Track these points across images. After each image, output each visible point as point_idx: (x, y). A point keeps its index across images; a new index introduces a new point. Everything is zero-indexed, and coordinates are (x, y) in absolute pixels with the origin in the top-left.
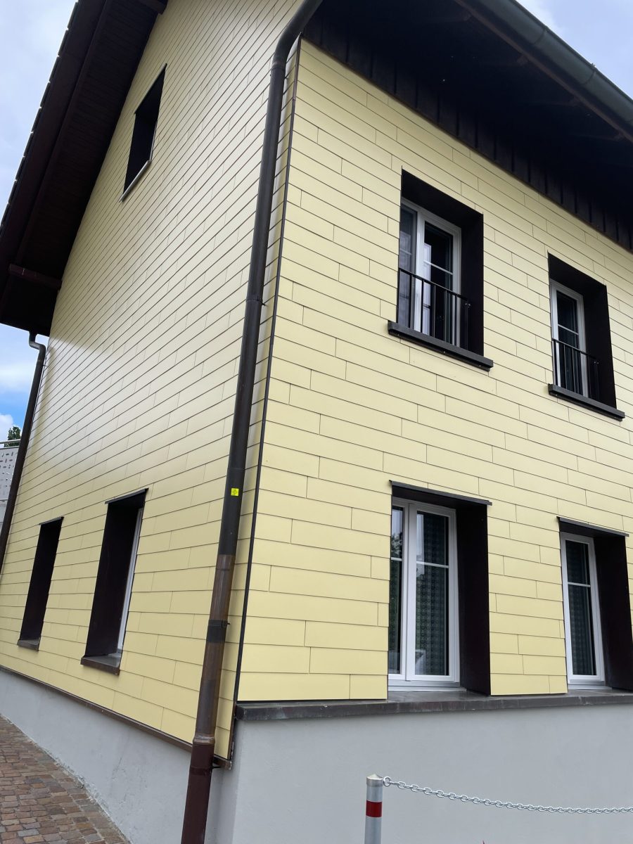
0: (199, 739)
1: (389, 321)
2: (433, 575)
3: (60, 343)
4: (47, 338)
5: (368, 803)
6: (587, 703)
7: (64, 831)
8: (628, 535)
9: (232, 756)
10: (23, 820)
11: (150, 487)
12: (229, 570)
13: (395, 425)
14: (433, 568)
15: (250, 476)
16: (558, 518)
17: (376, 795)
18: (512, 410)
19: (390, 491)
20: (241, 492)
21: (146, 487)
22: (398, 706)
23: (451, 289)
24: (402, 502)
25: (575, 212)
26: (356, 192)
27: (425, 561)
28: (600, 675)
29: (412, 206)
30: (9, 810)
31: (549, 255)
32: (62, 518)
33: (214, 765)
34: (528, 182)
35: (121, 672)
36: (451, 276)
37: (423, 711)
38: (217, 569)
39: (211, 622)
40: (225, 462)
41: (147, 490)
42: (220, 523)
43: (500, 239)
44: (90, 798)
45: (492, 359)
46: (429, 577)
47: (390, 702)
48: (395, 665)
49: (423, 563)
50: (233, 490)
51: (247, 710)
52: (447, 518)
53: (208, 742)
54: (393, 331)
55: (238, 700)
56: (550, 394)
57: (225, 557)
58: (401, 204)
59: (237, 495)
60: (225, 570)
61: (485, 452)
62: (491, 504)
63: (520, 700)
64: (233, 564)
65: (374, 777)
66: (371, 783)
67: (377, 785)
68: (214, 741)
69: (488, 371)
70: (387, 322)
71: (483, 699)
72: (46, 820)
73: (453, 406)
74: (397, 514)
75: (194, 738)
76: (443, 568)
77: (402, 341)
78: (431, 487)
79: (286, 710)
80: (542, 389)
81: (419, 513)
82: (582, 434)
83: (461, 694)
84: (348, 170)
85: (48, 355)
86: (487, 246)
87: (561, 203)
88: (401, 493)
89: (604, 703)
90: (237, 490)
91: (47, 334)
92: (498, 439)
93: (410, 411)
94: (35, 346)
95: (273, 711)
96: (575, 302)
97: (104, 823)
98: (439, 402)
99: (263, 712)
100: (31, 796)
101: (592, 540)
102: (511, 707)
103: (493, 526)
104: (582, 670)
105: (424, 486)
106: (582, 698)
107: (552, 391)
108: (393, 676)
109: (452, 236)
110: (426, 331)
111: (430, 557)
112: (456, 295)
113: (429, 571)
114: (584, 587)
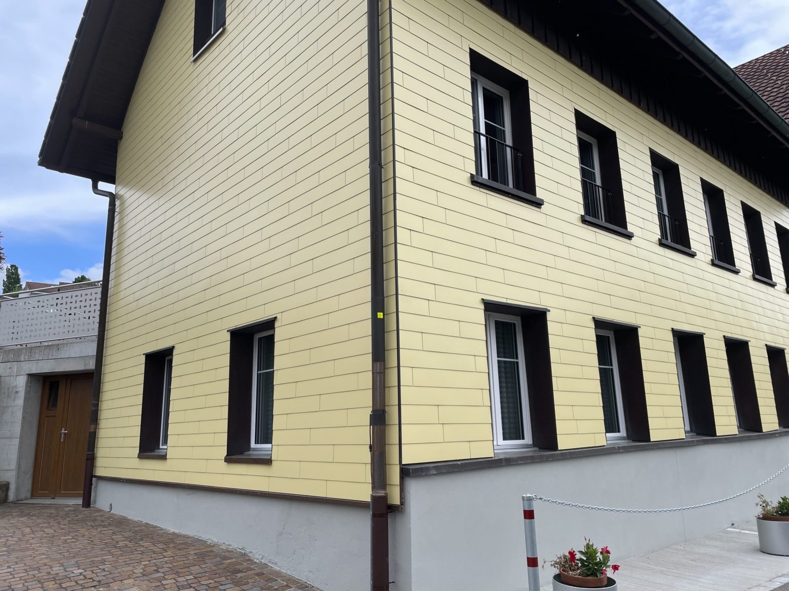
0: (378, 493)
1: (471, 174)
2: (506, 367)
4: (114, 186)
5: (525, 511)
6: (621, 451)
8: (640, 327)
9: (402, 503)
10: (217, 580)
11: (279, 316)
12: (382, 373)
13: (481, 256)
14: (505, 362)
16: (594, 318)
17: (530, 505)
18: (558, 237)
19: (482, 307)
20: (385, 316)
21: (275, 316)
22: (504, 460)
23: (505, 141)
24: (490, 314)
25: (591, 73)
26: (439, 70)
28: (623, 432)
29: (476, 77)
31: (575, 110)
32: (173, 347)
33: (389, 511)
34: (557, 51)
35: (273, 462)
36: (504, 131)
37: (520, 463)
38: (373, 373)
39: (373, 412)
43: (541, 100)
44: (255, 560)
45: (543, 199)
47: (496, 458)
49: (498, 359)
50: (379, 313)
51: (412, 469)
52: (514, 324)
53: (382, 495)
54: (474, 181)
55: (403, 463)
56: (582, 223)
57: (379, 363)
58: (471, 77)
59: (382, 317)
60: (380, 373)
61: (542, 272)
62: (549, 311)
64: (384, 368)
65: (527, 495)
66: (525, 499)
67: (530, 499)
68: (386, 494)
69: (540, 208)
70: (469, 175)
71: (554, 453)
73: (520, 238)
75: (373, 493)
76: (514, 362)
77: (482, 190)
78: (509, 302)
79: (436, 468)
80: (576, 219)
81: (494, 322)
82: (605, 252)
83: (535, 451)
84: (433, 52)
85: (118, 203)
86: (533, 107)
87: (581, 66)
88: (490, 309)
89: (632, 450)
90: (382, 314)
92: (550, 261)
93: (490, 244)
94: (98, 192)
95: (428, 469)
96: (591, 145)
98: (508, 235)
99: (421, 470)
101: (612, 333)
102: (574, 456)
103: (552, 328)
104: (608, 430)
105: (504, 301)
107: (584, 221)
109: (502, 98)
111: (502, 355)
114: (609, 369)
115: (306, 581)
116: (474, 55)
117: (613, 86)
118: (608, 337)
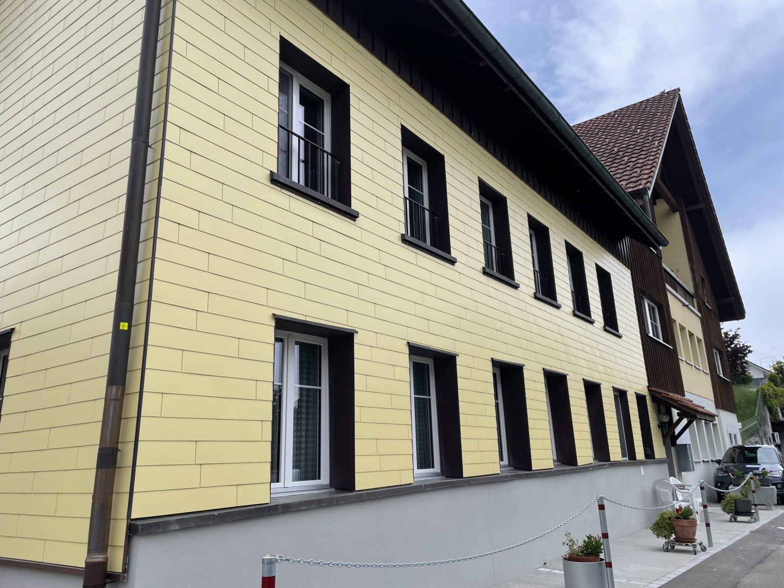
0: (92, 558)
2: (308, 396)
5: (263, 578)
6: (428, 489)
8: (458, 355)
9: (126, 569)
11: (17, 327)
12: (119, 400)
14: (308, 390)
15: (139, 313)
16: (408, 343)
17: (270, 570)
18: (374, 254)
19: (273, 323)
20: (130, 326)
21: (12, 327)
22: (280, 507)
23: (323, 147)
24: (283, 334)
26: (238, 50)
27: (300, 384)
28: (437, 468)
31: (402, 126)
33: (108, 581)
34: (385, 62)
36: (323, 136)
37: (302, 508)
38: (106, 401)
39: (100, 450)
41: (13, 330)
43: (364, 108)
45: (358, 211)
46: (304, 398)
47: (272, 505)
48: (276, 474)
50: (122, 324)
51: (142, 525)
52: (320, 346)
53: (101, 560)
54: (274, 180)
55: (132, 518)
56: (402, 242)
57: (114, 388)
58: (280, 67)
59: (126, 328)
60: (115, 400)
61: (352, 289)
64: (123, 394)
65: (268, 557)
66: (266, 562)
67: (271, 562)
68: (107, 559)
69: (355, 221)
70: (269, 172)
71: (350, 494)
73: (327, 250)
74: (278, 344)
75: (87, 559)
76: (317, 389)
77: (283, 191)
78: (308, 319)
79: (179, 522)
80: (396, 238)
81: (297, 343)
82: (426, 276)
83: (331, 493)
84: (231, 29)
86: (353, 113)
87: (411, 84)
88: (283, 324)
89: (441, 488)
90: (126, 324)
92: (363, 278)
93: (290, 253)
96: (421, 166)
98: (315, 245)
99: (157, 525)
101: (432, 361)
102: (372, 497)
103: (359, 351)
104: (423, 466)
105: (302, 318)
107: (404, 240)
108: (274, 485)
109: (323, 101)
110: (302, 182)
111: (304, 381)
113: (304, 393)
114: (426, 399)
116: (285, 44)
117: (443, 110)
118: (428, 365)
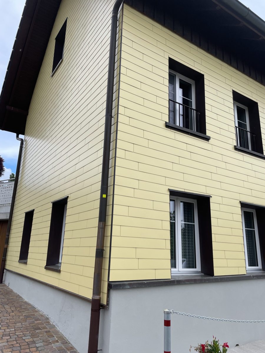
0: (95, 297)
1: (166, 122)
2: (188, 227)
3: (29, 137)
4: (24, 136)
5: (165, 321)
7: (41, 337)
9: (108, 304)
10: (24, 333)
11: (69, 196)
12: (103, 228)
13: (170, 166)
14: (188, 224)
15: (110, 189)
16: (240, 202)
17: (168, 317)
18: (219, 157)
19: (169, 193)
20: (107, 196)
21: (68, 196)
22: (176, 281)
23: (192, 107)
24: (174, 198)
25: (243, 72)
26: (149, 68)
27: (185, 222)
28: (260, 266)
29: (173, 72)
30: (18, 329)
31: (233, 91)
32: (34, 210)
33: (101, 308)
34: (223, 59)
35: (61, 272)
36: (191, 102)
37: (186, 283)
38: (98, 228)
39: (97, 250)
40: (100, 184)
41: (68, 197)
42: (98, 210)
43: (211, 85)
44: (51, 323)
45: (210, 136)
46: (187, 228)
47: (172, 280)
48: (174, 265)
49: (184, 223)
50: (103, 195)
51: (114, 285)
52: (193, 203)
53: (98, 298)
54: (167, 126)
55: (110, 281)
56: (235, 150)
57: (101, 223)
58: (169, 72)
59: (105, 197)
60: (102, 228)
61: (209, 175)
62: (211, 197)
63: (226, 278)
64: (105, 225)
65: (167, 310)
66: (166, 313)
67: (168, 313)
68: (100, 298)
69: (208, 141)
70: (165, 122)
71: (211, 278)
72: (34, 332)
73: (194, 157)
74: (172, 202)
75: (92, 297)
76: (192, 224)
77: (172, 130)
78: (186, 191)
79: (130, 284)
80: (231, 148)
81: (181, 202)
82: (249, 166)
83: (202, 276)
84: (146, 58)
85: (24, 143)
86: (206, 88)
87: (237, 68)
88: (174, 194)
89: (262, 278)
90: (105, 195)
91: (23, 134)
92: (214, 170)
93: (176, 160)
94: (19, 139)
95: (124, 285)
96: (245, 110)
97: (57, 333)
98: (188, 155)
99: (120, 285)
100: (27, 323)
101: (255, 211)
102: (223, 280)
103: (212, 206)
104: (252, 264)
105: (183, 190)
106: (252, 276)
107: (236, 148)
108: (173, 269)
109: (191, 85)
110: (181, 125)
111: (186, 220)
112: (193, 109)
113: (187, 226)
114: (252, 230)
115: (68, 339)
116: (171, 60)
117: (256, 79)
118: (253, 213)
